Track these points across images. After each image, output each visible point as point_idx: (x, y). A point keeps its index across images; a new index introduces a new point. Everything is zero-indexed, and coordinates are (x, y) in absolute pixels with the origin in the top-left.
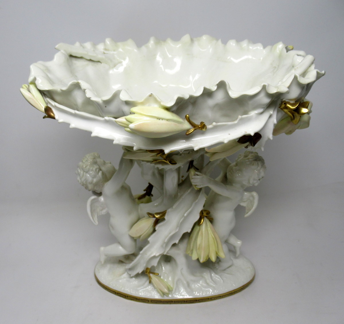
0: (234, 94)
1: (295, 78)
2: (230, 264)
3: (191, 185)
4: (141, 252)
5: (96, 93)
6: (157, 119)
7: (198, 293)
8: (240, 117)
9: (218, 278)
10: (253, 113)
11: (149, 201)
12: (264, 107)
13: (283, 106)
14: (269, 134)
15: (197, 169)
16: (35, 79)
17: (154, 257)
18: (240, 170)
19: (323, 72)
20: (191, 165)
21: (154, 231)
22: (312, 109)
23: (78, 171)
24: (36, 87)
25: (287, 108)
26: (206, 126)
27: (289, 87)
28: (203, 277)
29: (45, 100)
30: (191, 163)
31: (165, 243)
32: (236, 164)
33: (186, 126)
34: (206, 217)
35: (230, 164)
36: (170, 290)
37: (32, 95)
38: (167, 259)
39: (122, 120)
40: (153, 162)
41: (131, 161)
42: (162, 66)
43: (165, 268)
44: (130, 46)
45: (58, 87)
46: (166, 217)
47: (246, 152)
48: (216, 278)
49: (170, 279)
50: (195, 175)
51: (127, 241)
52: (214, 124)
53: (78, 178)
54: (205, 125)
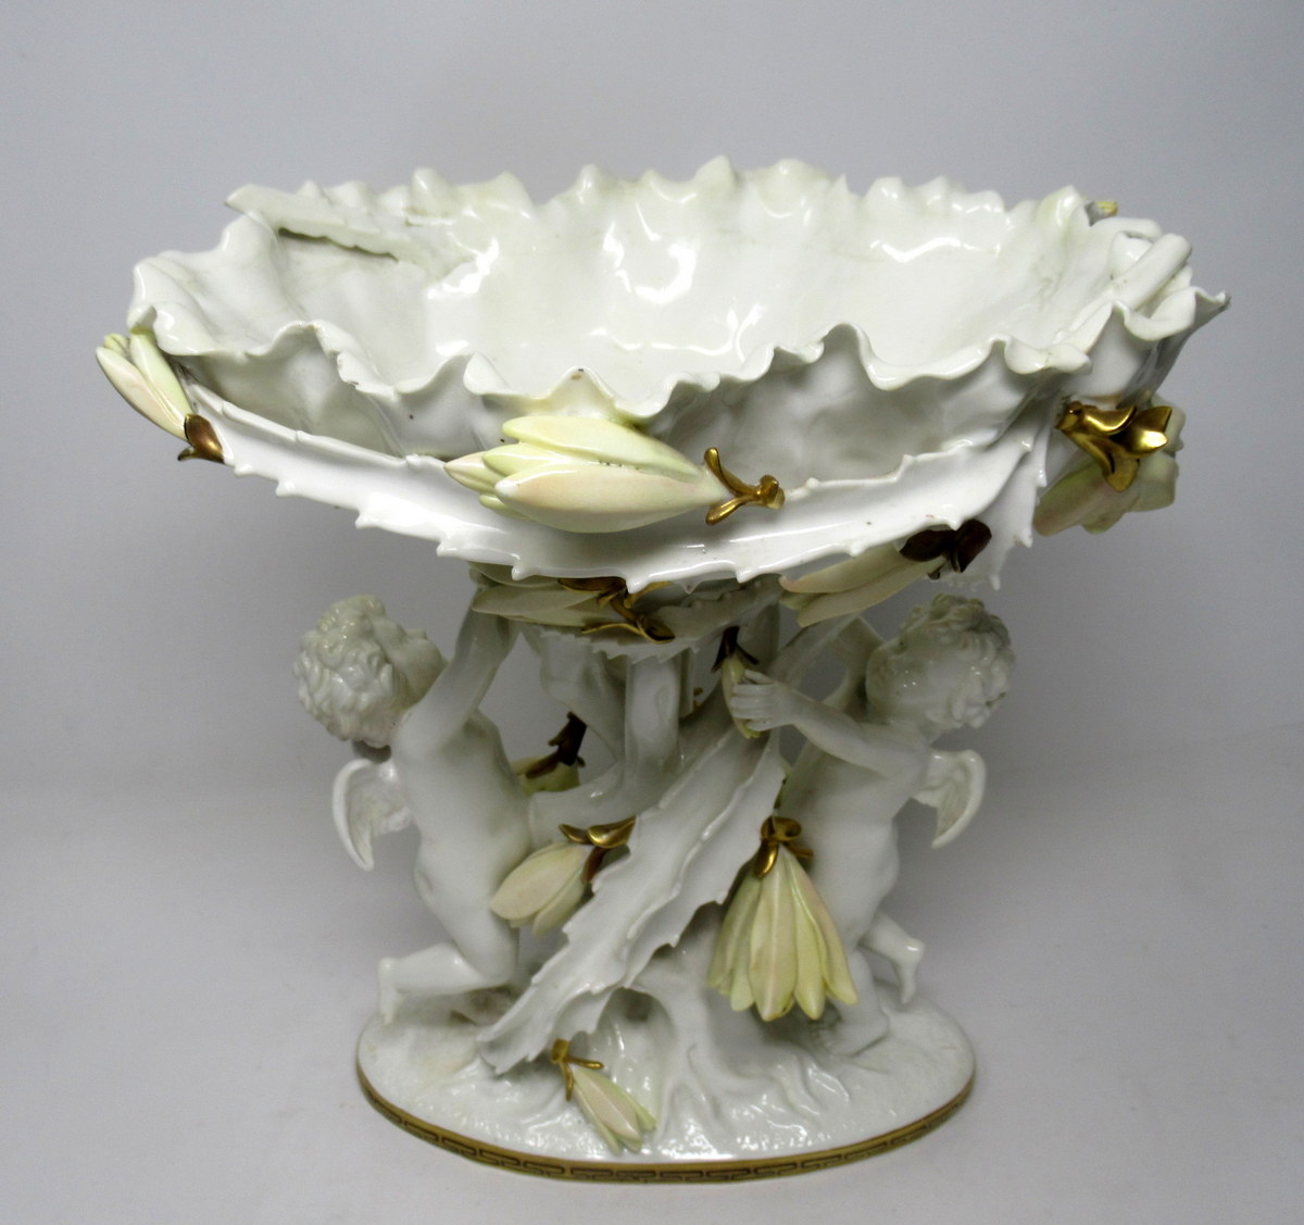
0: (887, 374)
1: (1116, 317)
2: (876, 1031)
3: (727, 721)
4: (536, 979)
5: (374, 368)
6: (601, 462)
7: (752, 1142)
8: (908, 459)
9: (832, 1085)
10: (958, 447)
11: (570, 783)
12: (1000, 421)
13: (1071, 420)
14: (1017, 526)
15: (751, 661)
16: (152, 314)
17: (587, 997)
18: (916, 667)
19: (1221, 297)
20: (729, 642)
21: (588, 895)
22: (1183, 436)
23: (301, 664)
24: (154, 342)
25: (1085, 428)
26: (782, 491)
27: (1092, 353)
28: (771, 1079)
29: (188, 392)
30: (730, 635)
31: (627, 941)
32: (901, 644)
33: (709, 489)
34: (786, 844)
35: (876, 644)
36: (646, 1130)
37: (139, 374)
38: (634, 1007)
39: (471, 464)
40: (583, 629)
41: (503, 625)
42: (622, 274)
43: (627, 1045)
44: (504, 201)
45: (235, 348)
46: (632, 843)
47: (936, 598)
48: (824, 1085)
49: (646, 1085)
50: (744, 681)
51: (484, 935)
52: (813, 483)
53: (303, 692)
54: (776, 487)
